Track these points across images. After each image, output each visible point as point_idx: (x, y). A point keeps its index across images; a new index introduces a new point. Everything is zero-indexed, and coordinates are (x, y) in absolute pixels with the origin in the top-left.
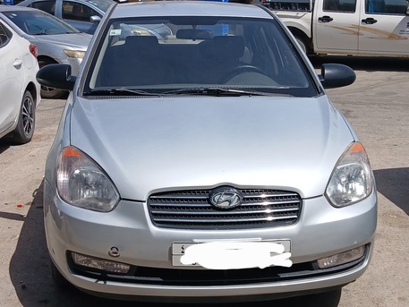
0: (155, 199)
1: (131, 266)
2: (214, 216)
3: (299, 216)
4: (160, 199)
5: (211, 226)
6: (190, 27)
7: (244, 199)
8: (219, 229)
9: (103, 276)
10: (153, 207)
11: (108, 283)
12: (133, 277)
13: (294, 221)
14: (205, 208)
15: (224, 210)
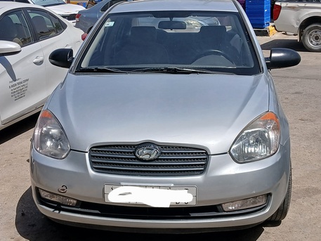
0: (95, 151)
1: (78, 200)
2: (138, 165)
3: (205, 168)
4: (99, 151)
5: (136, 173)
6: (168, 19)
7: (162, 153)
8: (142, 176)
9: (58, 207)
10: (94, 156)
11: (62, 212)
12: (79, 209)
13: (201, 172)
14: (131, 159)
15: (145, 161)
